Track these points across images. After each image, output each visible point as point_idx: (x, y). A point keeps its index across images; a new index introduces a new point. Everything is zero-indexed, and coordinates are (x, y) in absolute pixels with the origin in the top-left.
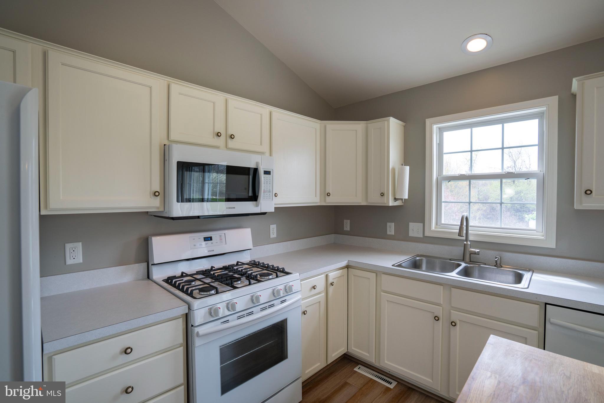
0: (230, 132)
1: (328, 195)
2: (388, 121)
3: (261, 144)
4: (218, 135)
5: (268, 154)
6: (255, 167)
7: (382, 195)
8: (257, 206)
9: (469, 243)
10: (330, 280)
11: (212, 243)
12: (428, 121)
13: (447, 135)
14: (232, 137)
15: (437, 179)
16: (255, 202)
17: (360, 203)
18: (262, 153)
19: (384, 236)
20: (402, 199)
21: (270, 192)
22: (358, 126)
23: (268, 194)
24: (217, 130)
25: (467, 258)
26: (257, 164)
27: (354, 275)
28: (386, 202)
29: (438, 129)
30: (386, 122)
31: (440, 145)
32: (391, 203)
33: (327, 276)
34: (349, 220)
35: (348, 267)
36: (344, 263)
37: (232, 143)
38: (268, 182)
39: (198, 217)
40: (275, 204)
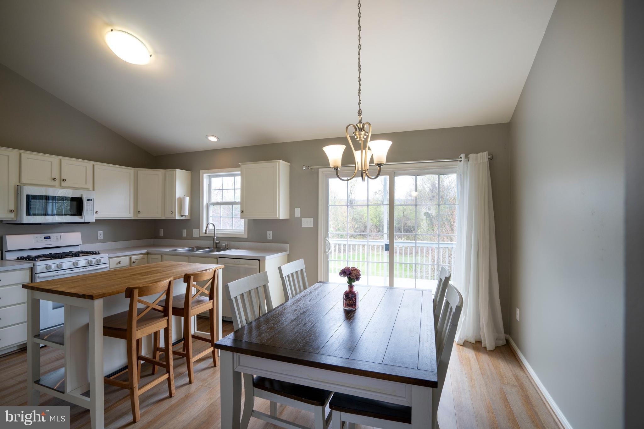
0: (63, 178)
1: (139, 212)
2: (176, 171)
3: (86, 184)
4: (54, 179)
5: (91, 189)
6: (80, 197)
7: (172, 213)
8: (82, 218)
9: (216, 238)
10: (133, 260)
11: (50, 240)
12: (201, 172)
13: (214, 180)
14: (64, 180)
15: (207, 204)
16: (80, 216)
17: (161, 218)
18: (87, 189)
19: (181, 237)
20: (185, 215)
21: (91, 211)
22: (159, 173)
23: (90, 212)
24: (53, 177)
25: (215, 246)
26: (82, 195)
27: (151, 258)
28: (174, 217)
29: (208, 177)
30: (174, 172)
31: (209, 185)
32: (178, 217)
33: (131, 258)
34: (162, 229)
35: (148, 254)
36: (144, 251)
37: (63, 184)
38: (90, 205)
39: (40, 224)
40: (95, 218)
